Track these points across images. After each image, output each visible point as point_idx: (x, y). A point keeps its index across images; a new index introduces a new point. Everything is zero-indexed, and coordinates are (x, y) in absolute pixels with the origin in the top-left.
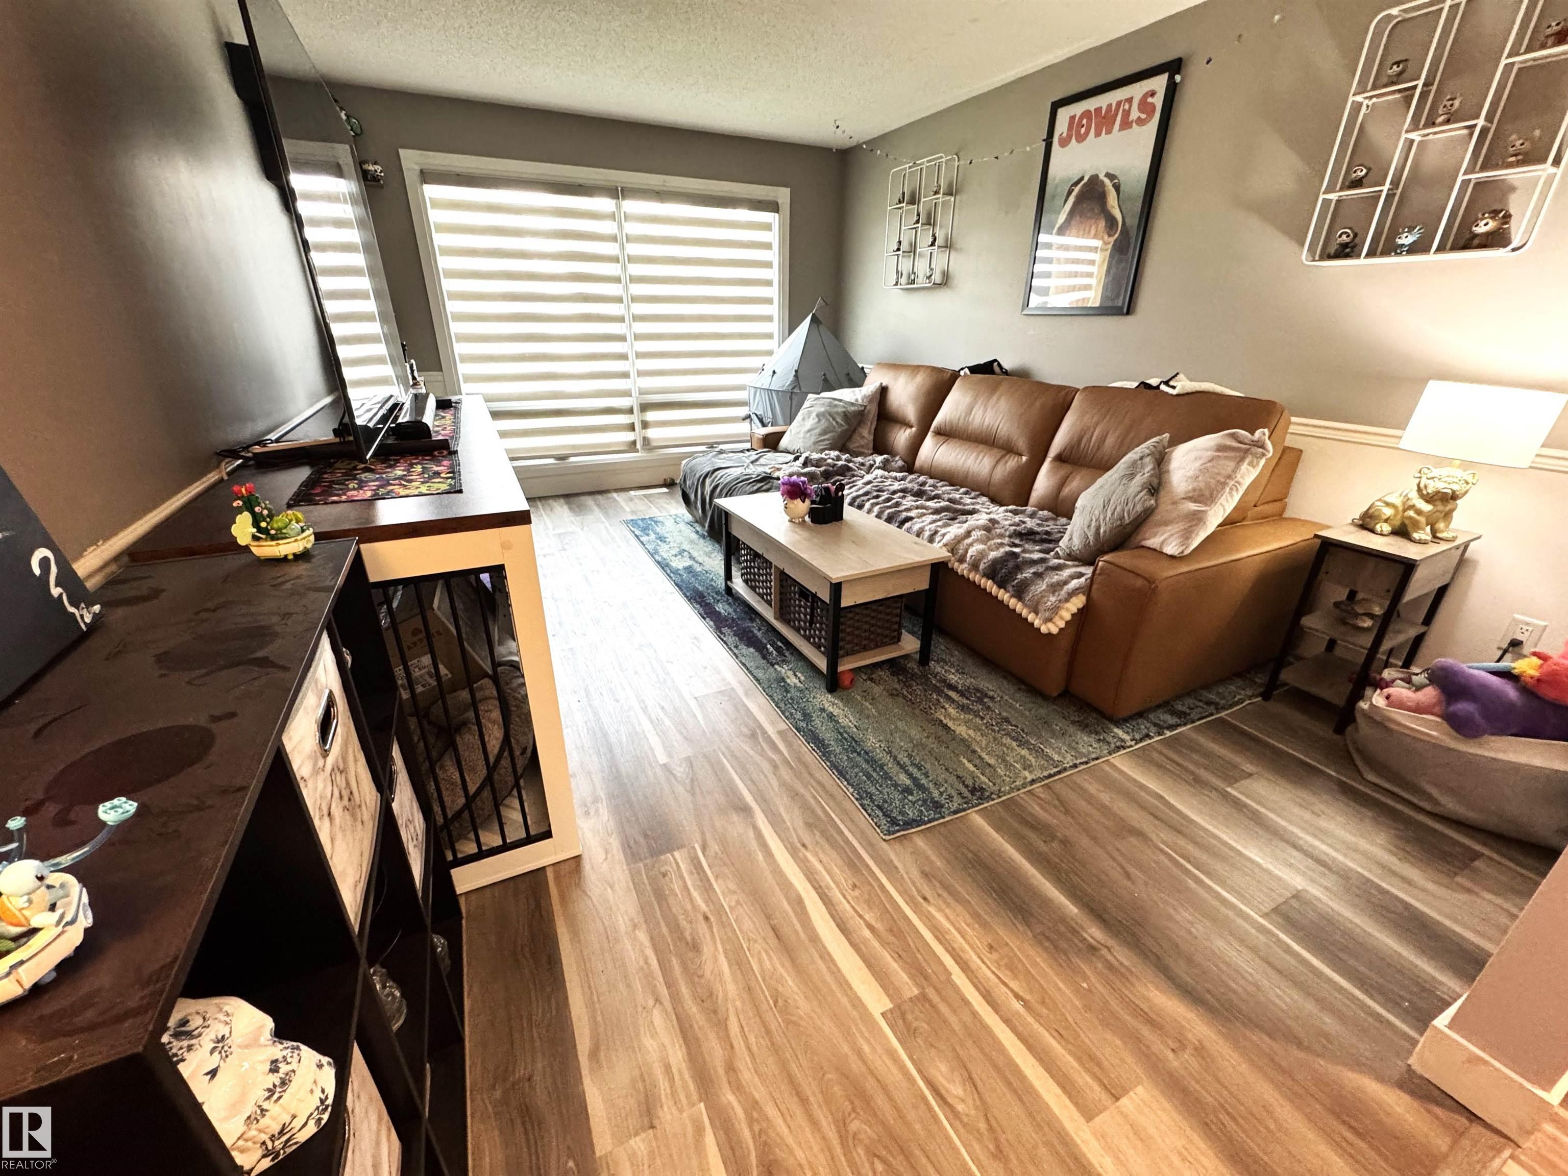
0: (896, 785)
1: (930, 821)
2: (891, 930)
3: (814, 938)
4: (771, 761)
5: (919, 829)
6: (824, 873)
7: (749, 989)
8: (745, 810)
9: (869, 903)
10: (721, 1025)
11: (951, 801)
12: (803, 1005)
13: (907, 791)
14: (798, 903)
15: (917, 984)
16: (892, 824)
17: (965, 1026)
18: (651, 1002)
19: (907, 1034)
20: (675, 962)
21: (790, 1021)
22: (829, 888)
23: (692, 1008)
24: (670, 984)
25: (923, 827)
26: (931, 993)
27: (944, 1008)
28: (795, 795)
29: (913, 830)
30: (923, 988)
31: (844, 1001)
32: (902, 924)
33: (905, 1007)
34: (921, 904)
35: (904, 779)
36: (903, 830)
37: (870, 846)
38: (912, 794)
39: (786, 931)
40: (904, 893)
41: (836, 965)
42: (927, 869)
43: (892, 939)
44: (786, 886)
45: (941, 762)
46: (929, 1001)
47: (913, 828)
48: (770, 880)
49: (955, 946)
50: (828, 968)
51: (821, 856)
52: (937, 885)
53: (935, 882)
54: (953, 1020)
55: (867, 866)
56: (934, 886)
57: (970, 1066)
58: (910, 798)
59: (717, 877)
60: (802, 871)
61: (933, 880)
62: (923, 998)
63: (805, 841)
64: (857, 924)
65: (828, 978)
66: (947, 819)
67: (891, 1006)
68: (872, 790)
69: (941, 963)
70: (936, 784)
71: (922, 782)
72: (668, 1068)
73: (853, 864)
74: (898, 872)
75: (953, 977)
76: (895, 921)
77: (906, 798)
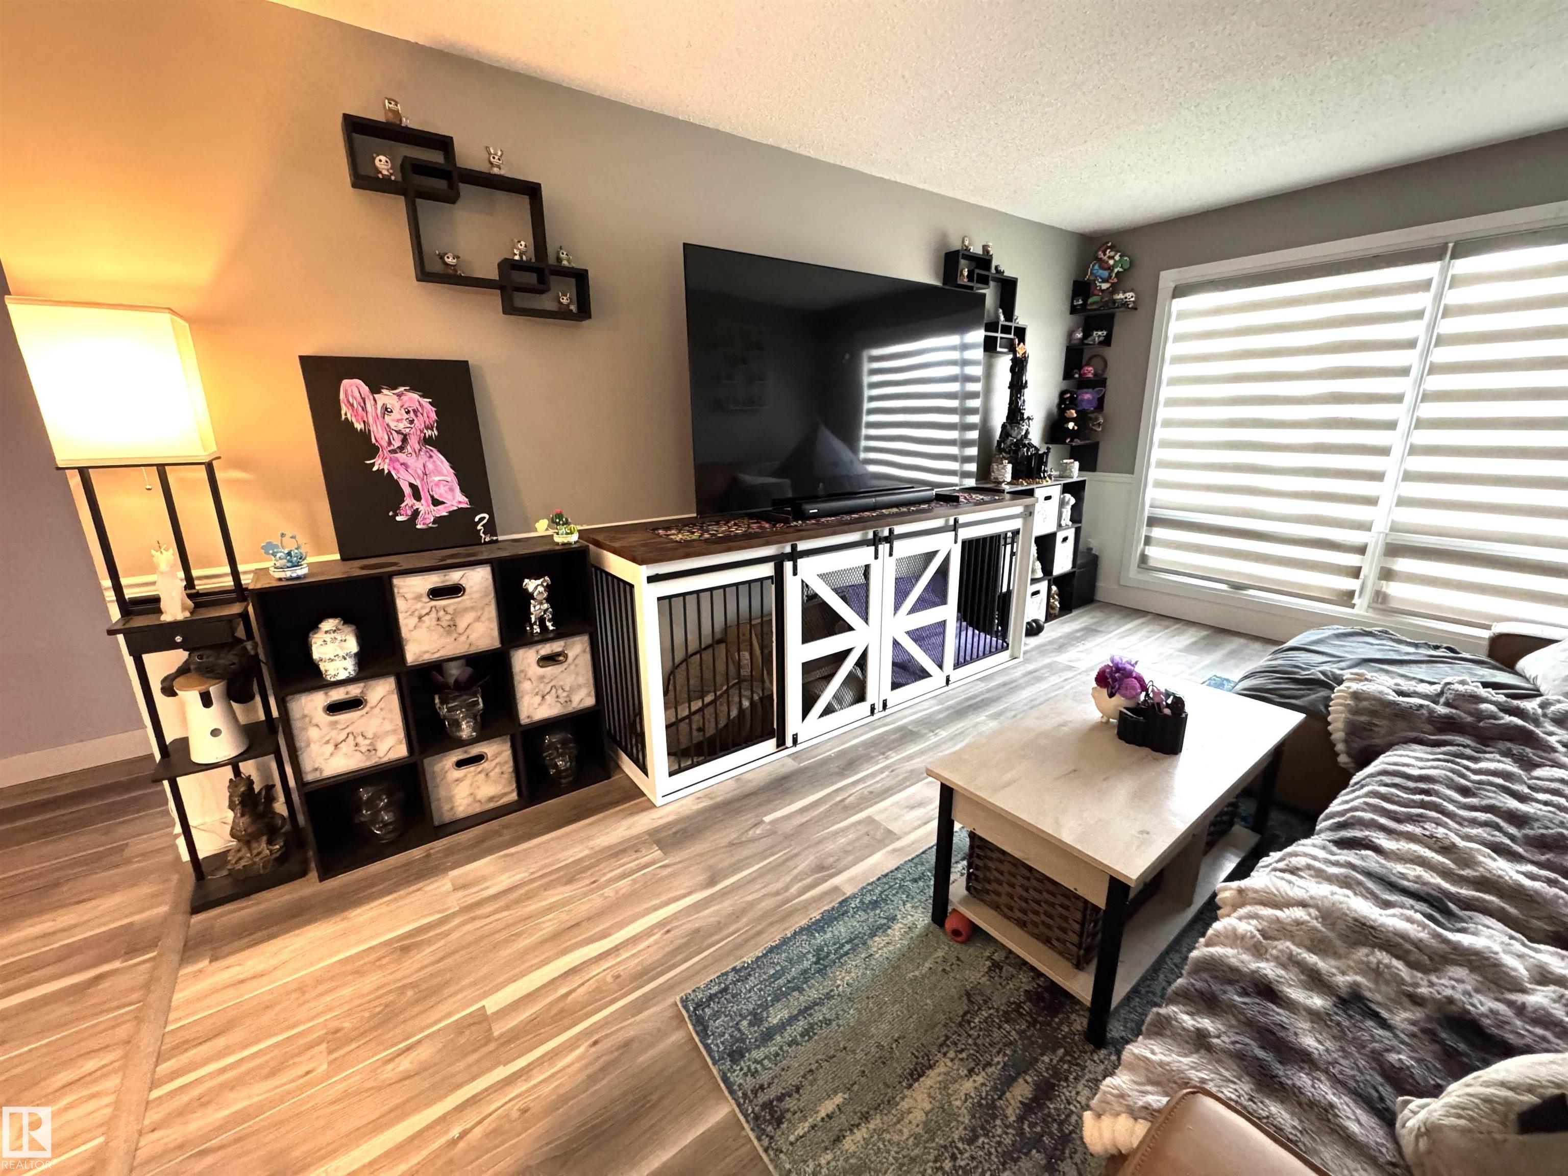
0: (765, 1007)
1: (707, 1047)
2: (562, 1010)
3: (564, 952)
4: (786, 888)
5: (694, 1035)
6: (634, 952)
7: (529, 917)
8: (712, 882)
9: (598, 990)
10: (507, 907)
11: (745, 1075)
12: (505, 953)
13: (756, 1019)
14: (603, 935)
15: (502, 1035)
16: (697, 1004)
17: (453, 1076)
18: (531, 871)
19: (460, 1028)
20: (562, 873)
21: (495, 947)
22: (617, 956)
23: (522, 891)
24: (542, 876)
25: (697, 1039)
26: (492, 1046)
27: (475, 1056)
28: (736, 916)
29: (690, 1027)
30: (497, 1040)
31: (501, 979)
32: (566, 1021)
33: (485, 1024)
34: (590, 1038)
35: (776, 1016)
36: (690, 1017)
37: (669, 987)
38: (751, 1024)
39: (576, 931)
40: (605, 1022)
41: (537, 969)
42: (635, 1045)
43: (553, 1012)
44: (620, 926)
45: (825, 1064)
46: (485, 1045)
47: (694, 1026)
48: (630, 912)
49: (535, 1071)
50: (535, 964)
51: (655, 947)
52: (612, 1057)
53: (616, 1054)
54: (461, 1065)
55: (642, 986)
56: (612, 1052)
57: (417, 1078)
58: (745, 1023)
59: (633, 880)
60: (638, 934)
61: (620, 1051)
62: (489, 1039)
63: (672, 933)
64: (577, 981)
65: (528, 964)
66: (715, 1071)
67: (489, 1012)
68: (752, 981)
69: (519, 1056)
70: (777, 1055)
71: (778, 1038)
72: (488, 888)
73: (644, 974)
74: (633, 1016)
75: (502, 1067)
76: (571, 1014)
77: (745, 1018)
